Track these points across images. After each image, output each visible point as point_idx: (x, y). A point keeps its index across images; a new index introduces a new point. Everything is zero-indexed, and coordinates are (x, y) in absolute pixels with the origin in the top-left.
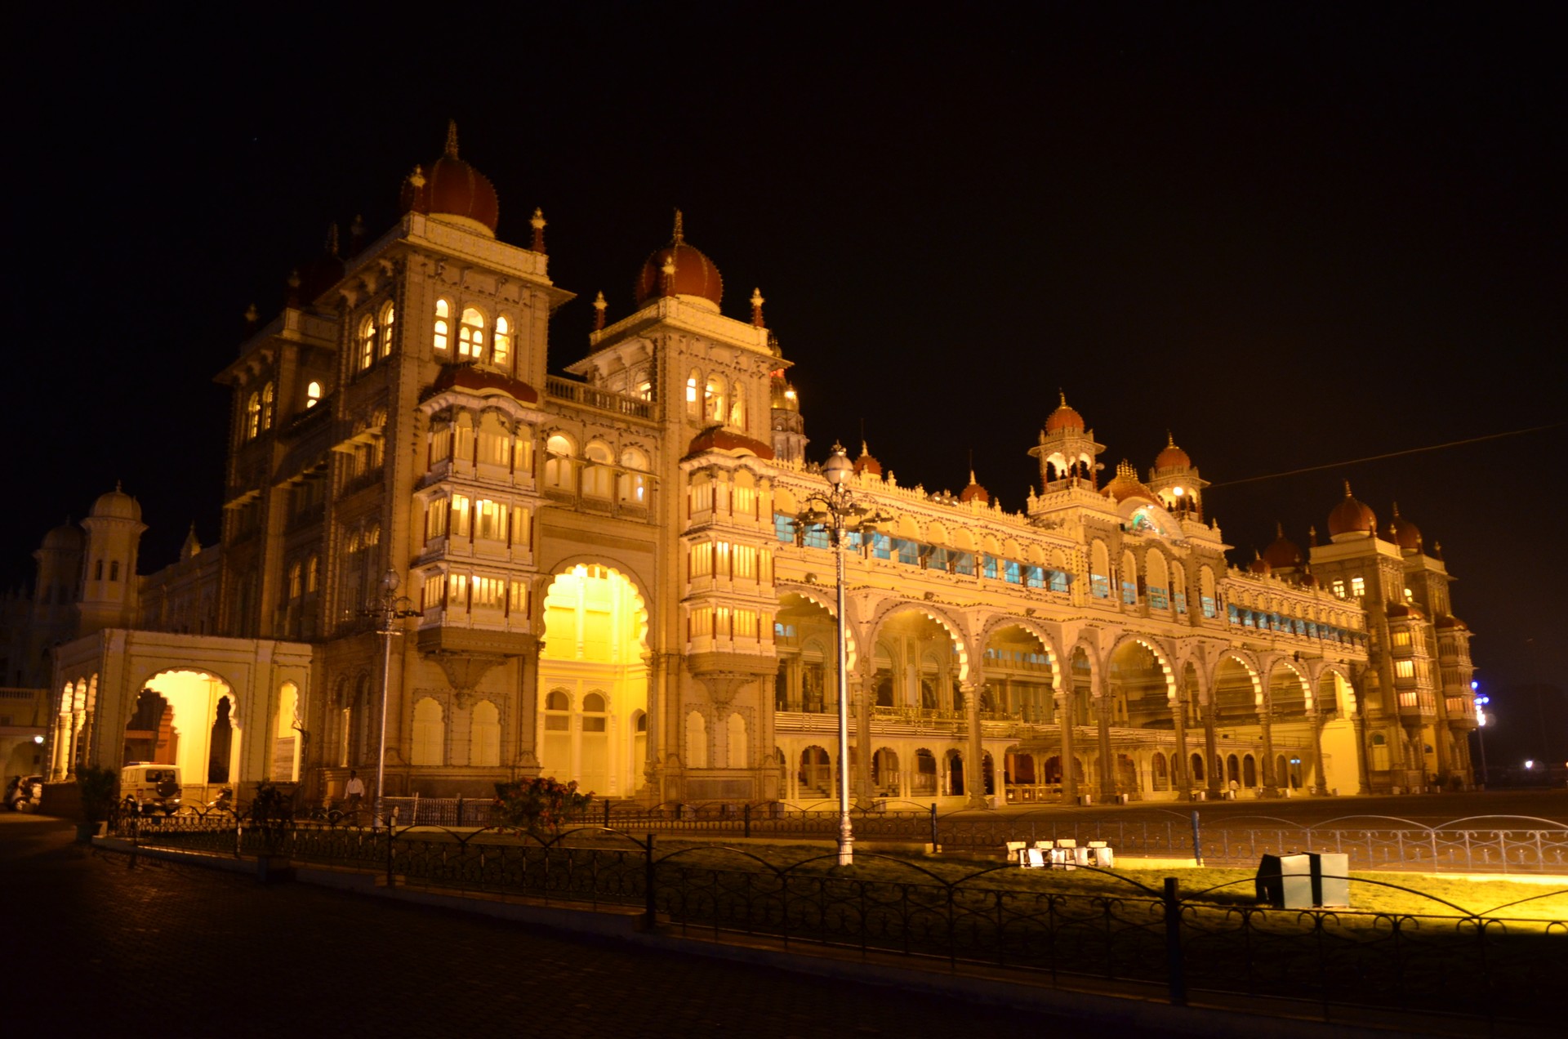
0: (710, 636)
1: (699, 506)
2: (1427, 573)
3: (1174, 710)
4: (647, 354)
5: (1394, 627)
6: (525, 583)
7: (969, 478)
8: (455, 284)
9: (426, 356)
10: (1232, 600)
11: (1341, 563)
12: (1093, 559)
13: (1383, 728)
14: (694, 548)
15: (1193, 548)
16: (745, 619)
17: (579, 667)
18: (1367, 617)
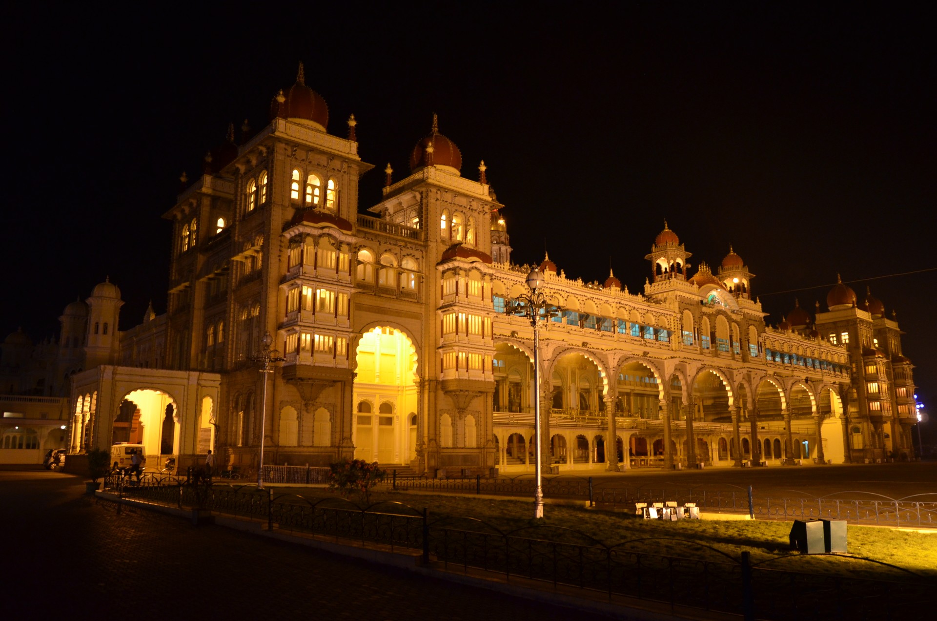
0: (455, 369)
1: (448, 291)
2: (887, 330)
3: (732, 412)
4: (417, 200)
5: (866, 362)
6: (346, 338)
7: (610, 273)
8: (303, 160)
9: (287, 203)
10: (768, 346)
11: (835, 323)
12: (684, 322)
13: (859, 423)
14: (445, 317)
15: (744, 314)
16: (475, 360)
17: (377, 387)
18: (850, 356)
